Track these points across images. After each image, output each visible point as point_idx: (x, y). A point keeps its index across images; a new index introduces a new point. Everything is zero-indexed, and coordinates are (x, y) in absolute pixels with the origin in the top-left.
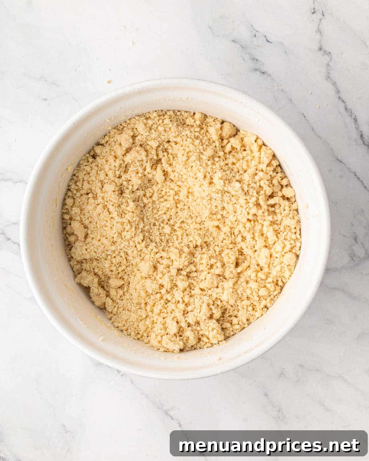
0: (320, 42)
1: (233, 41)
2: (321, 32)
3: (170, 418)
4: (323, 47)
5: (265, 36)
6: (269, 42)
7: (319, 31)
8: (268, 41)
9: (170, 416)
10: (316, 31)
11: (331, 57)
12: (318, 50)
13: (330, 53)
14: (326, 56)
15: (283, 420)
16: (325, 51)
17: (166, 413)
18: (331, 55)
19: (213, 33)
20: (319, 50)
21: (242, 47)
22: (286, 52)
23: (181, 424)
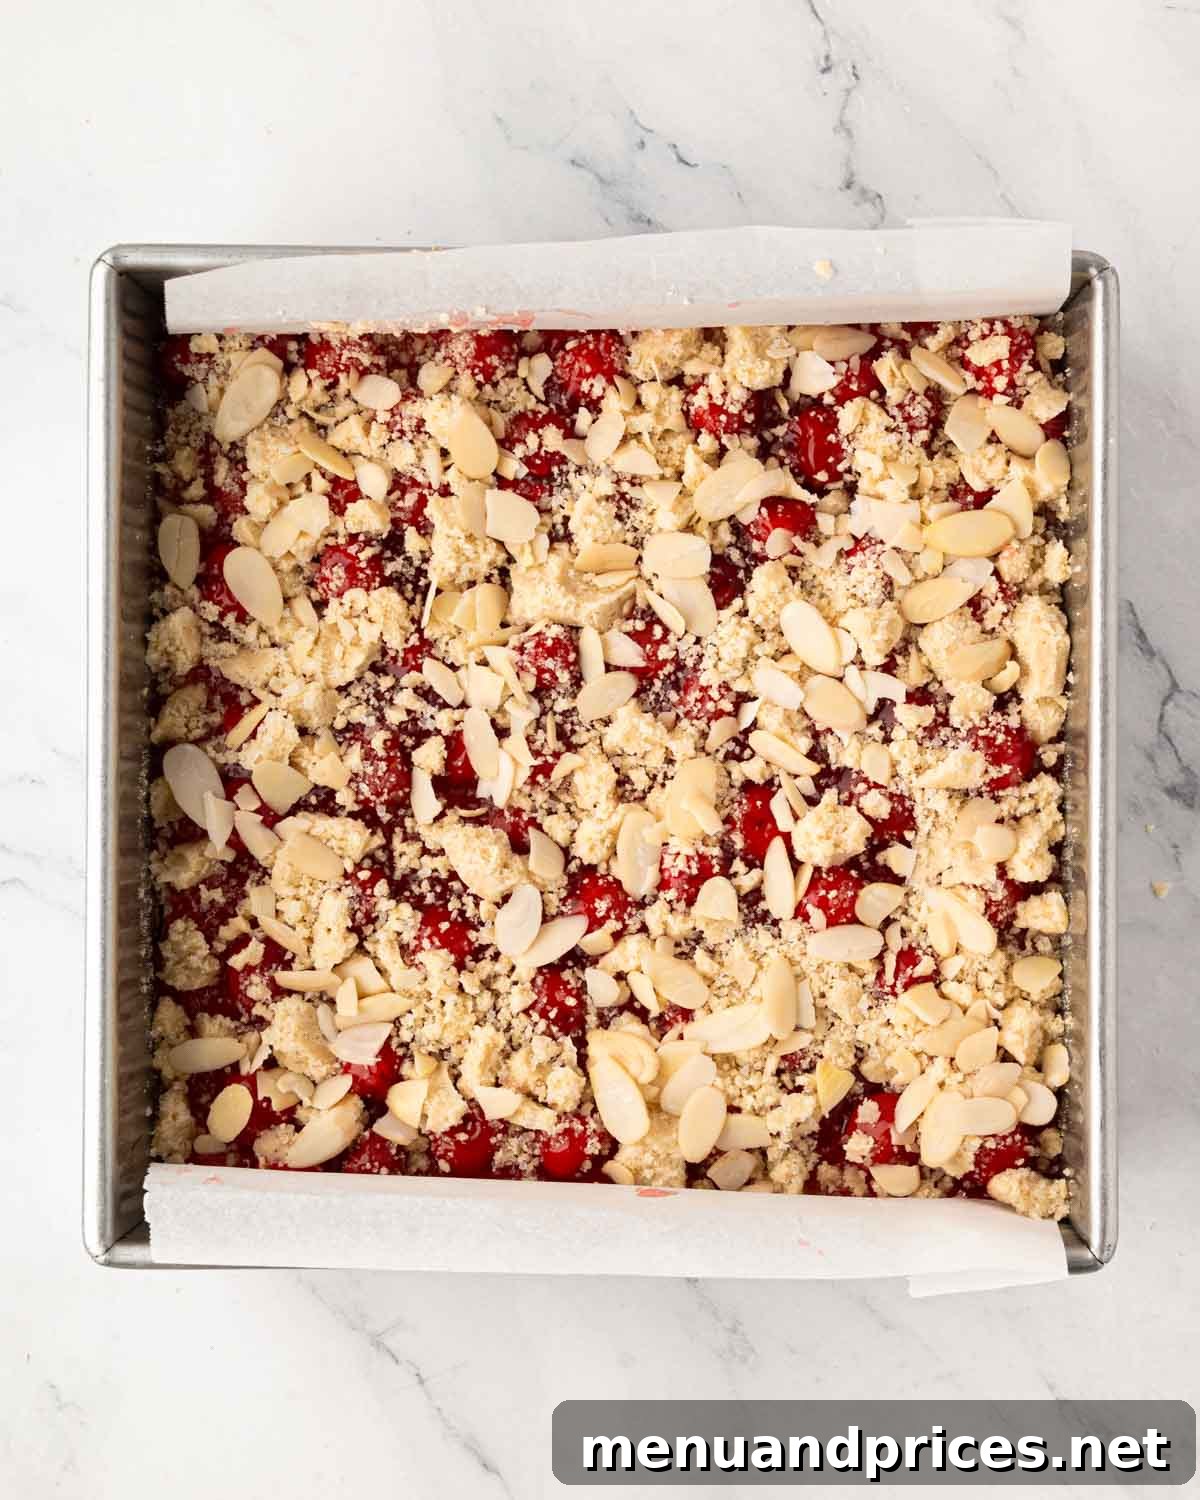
0: (848, 162)
1: (573, 162)
2: (849, 132)
3: (388, 1358)
4: (855, 178)
5: (675, 146)
6: (687, 164)
7: (844, 128)
8: (681, 160)
9: (388, 1351)
10: (835, 130)
11: (884, 210)
12: (841, 189)
13: (880, 196)
14: (867, 206)
15: (744, 1360)
16: (864, 192)
17: (377, 1342)
18: (882, 202)
19: (508, 138)
20: (843, 186)
21: (602, 181)
22: (739, 195)
23: (424, 1377)
